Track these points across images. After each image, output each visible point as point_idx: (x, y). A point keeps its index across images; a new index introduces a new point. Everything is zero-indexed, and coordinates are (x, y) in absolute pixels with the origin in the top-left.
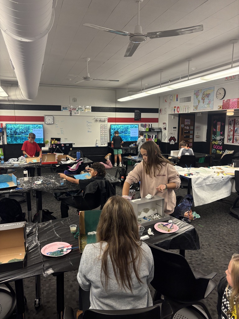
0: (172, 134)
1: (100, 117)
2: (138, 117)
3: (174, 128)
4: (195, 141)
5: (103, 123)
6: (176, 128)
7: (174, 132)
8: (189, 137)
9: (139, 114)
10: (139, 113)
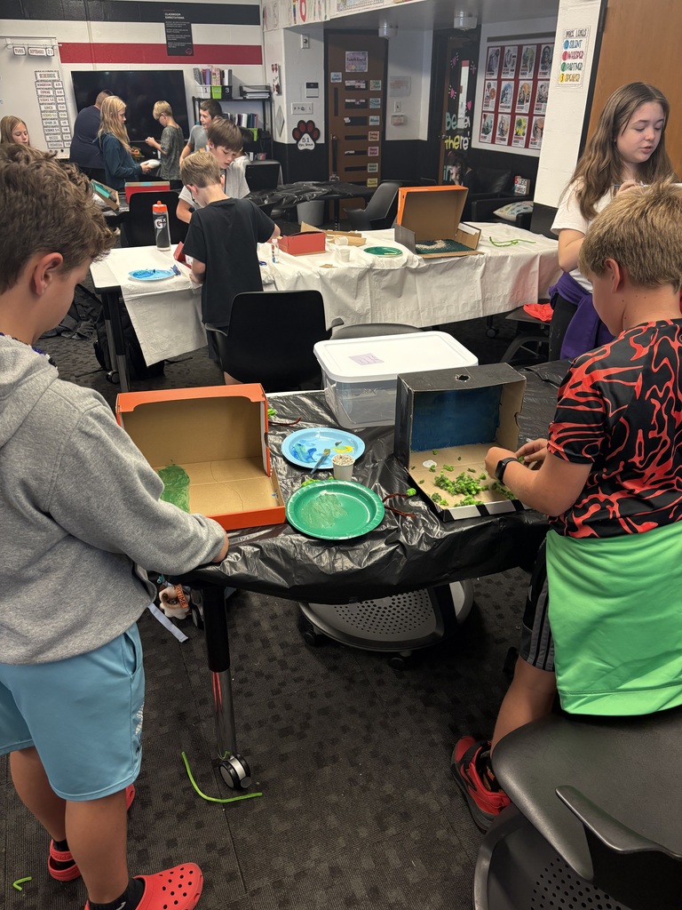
0: (303, 109)
1: (26, 42)
2: (179, 40)
3: (309, 85)
4: (388, 138)
5: (43, 67)
6: (315, 85)
7: (310, 101)
8: (364, 121)
9: (183, 27)
10: (185, 24)
